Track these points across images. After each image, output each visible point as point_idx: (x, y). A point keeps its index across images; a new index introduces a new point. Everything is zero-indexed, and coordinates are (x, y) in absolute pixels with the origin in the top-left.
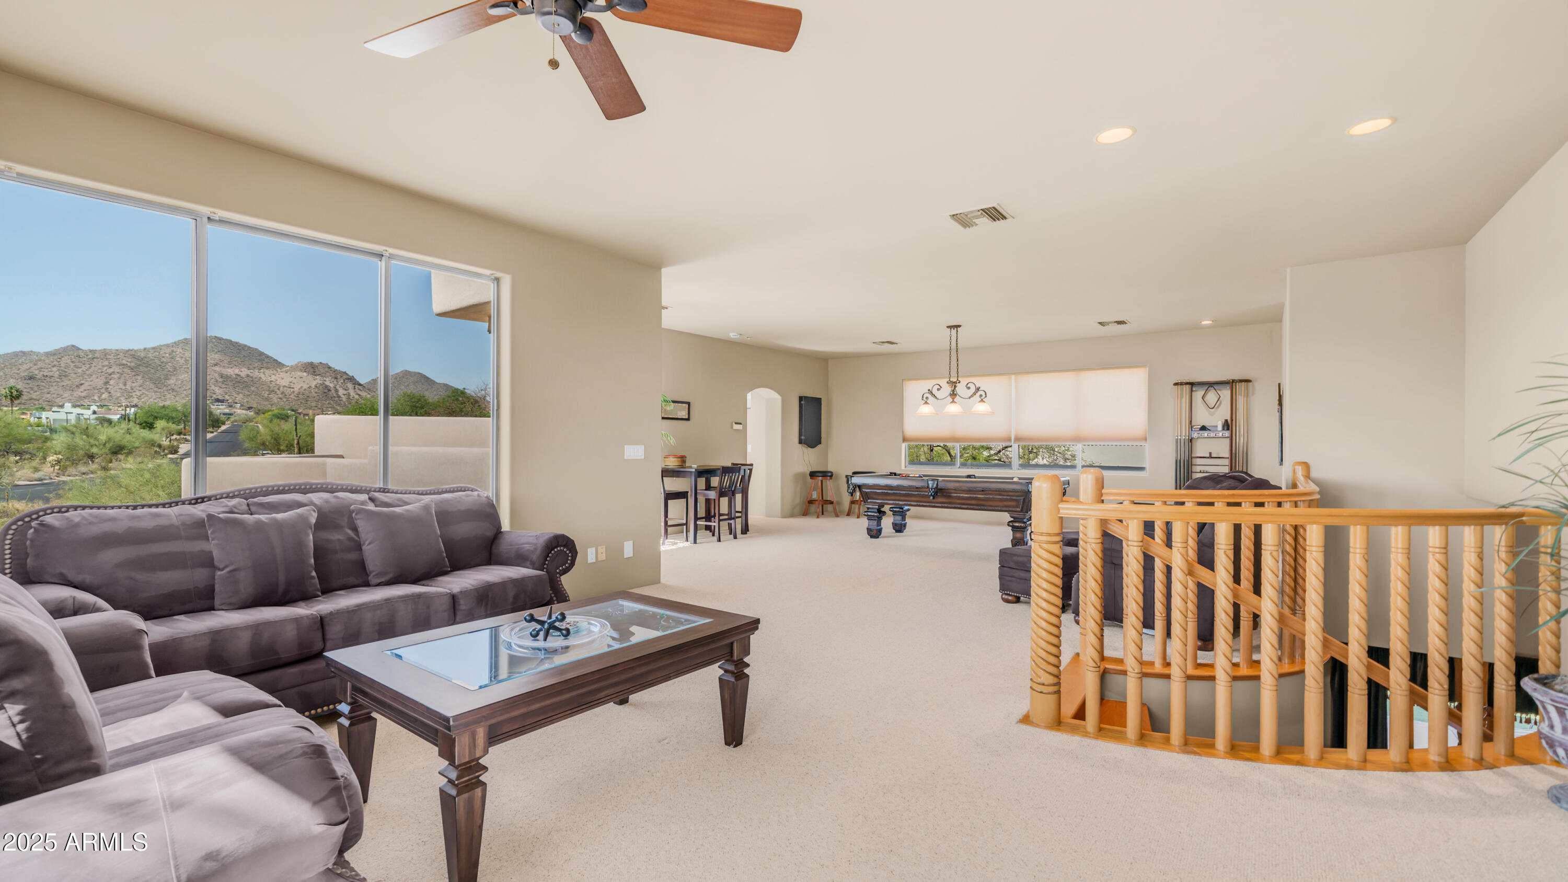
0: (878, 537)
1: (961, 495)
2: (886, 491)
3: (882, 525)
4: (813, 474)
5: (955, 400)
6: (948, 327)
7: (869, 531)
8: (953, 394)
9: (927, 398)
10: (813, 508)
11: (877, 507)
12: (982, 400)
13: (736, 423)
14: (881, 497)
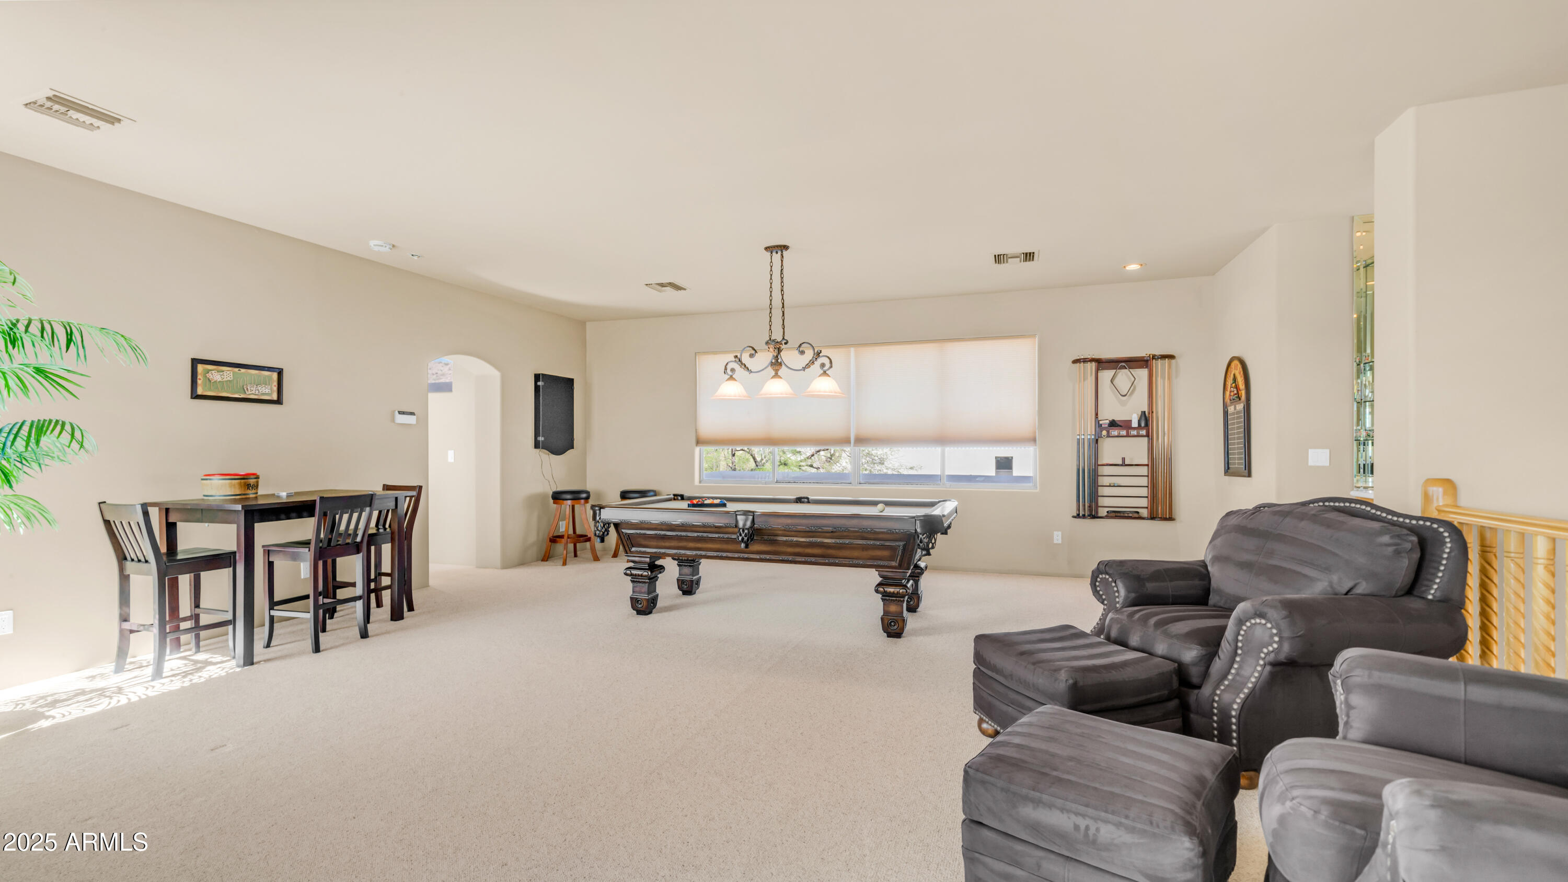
0: (650, 613)
1: (795, 539)
2: (663, 533)
3: (658, 591)
4: (557, 497)
5: (780, 373)
6: (767, 249)
7: (634, 602)
8: (777, 363)
9: (733, 370)
10: (559, 547)
11: (648, 560)
12: (825, 372)
13: (400, 413)
14: (654, 543)
